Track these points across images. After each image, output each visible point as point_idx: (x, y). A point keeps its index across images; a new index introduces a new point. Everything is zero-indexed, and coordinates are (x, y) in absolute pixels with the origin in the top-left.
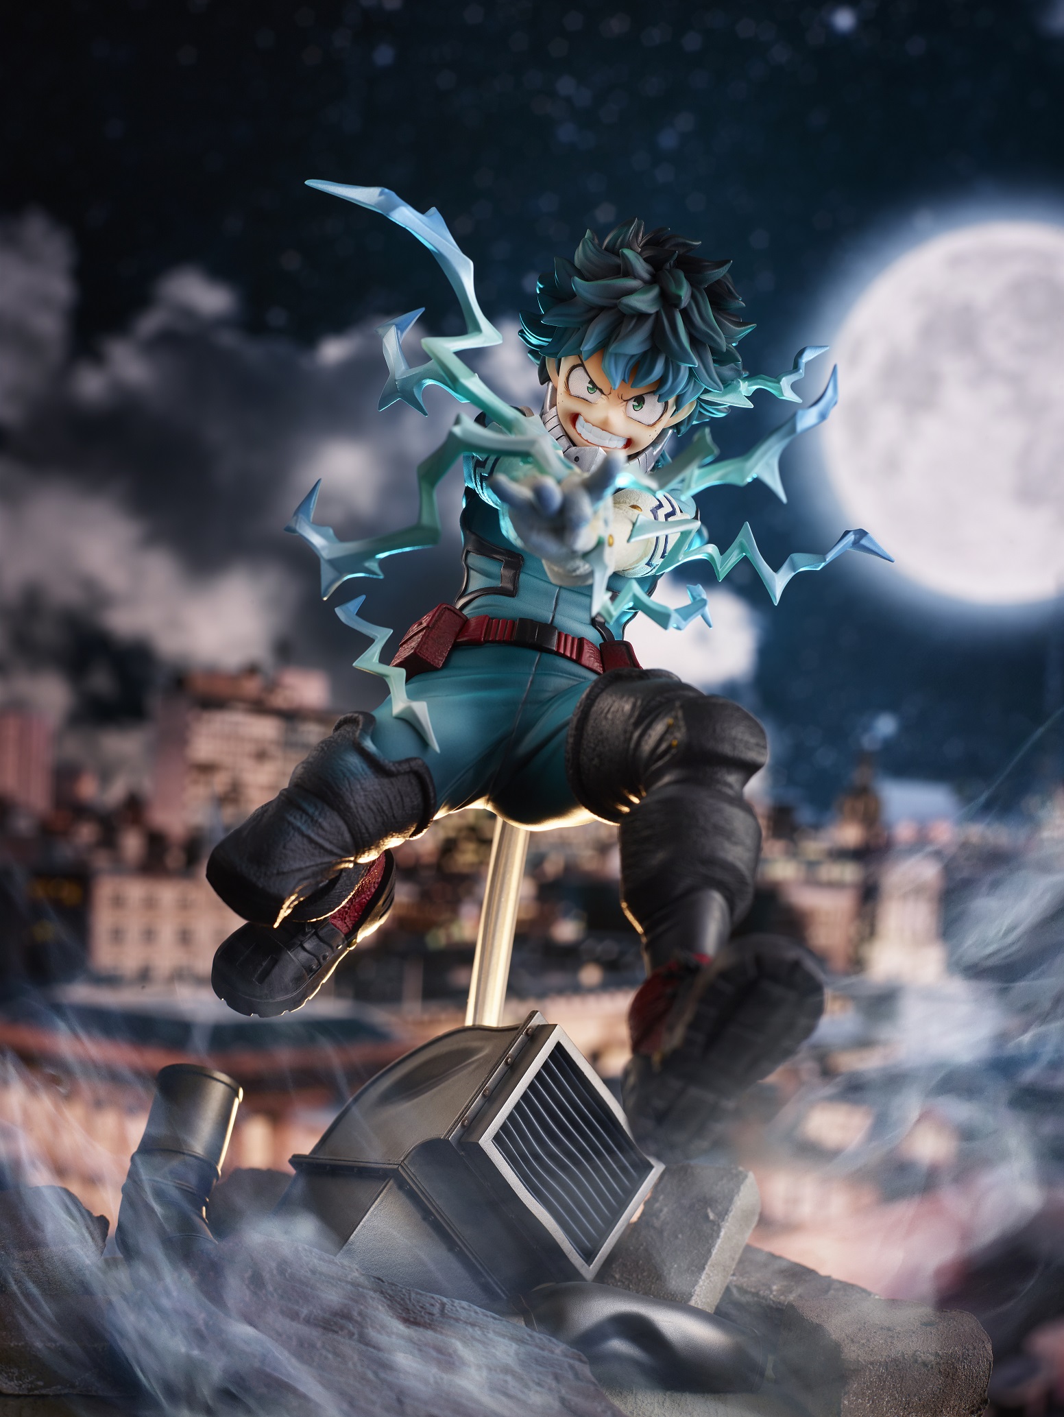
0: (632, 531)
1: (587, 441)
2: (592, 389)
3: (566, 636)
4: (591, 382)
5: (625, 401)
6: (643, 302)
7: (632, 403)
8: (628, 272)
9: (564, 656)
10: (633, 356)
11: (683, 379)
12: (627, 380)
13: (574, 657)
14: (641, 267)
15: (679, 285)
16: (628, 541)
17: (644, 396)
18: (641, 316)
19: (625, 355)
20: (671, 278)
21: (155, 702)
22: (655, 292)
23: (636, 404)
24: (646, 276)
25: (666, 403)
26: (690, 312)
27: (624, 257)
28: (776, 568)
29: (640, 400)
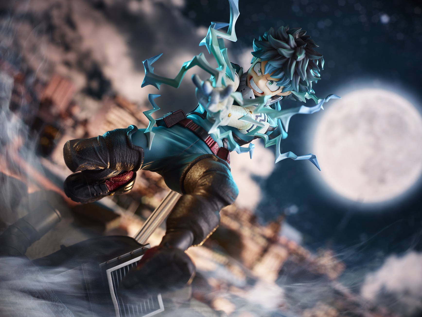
0: (242, 117)
1: (251, 86)
2: (260, 71)
3: (211, 139)
4: (261, 69)
5: (267, 80)
6: (286, 53)
7: (269, 81)
8: (288, 42)
9: (207, 144)
10: (275, 67)
11: (287, 82)
12: (270, 74)
13: (210, 146)
14: (293, 43)
15: (300, 54)
16: (239, 119)
17: (274, 81)
18: (283, 57)
19: (273, 66)
20: (299, 51)
21: (106, 98)
22: (292, 52)
23: (270, 82)
24: (293, 46)
25: (280, 87)
26: (299, 64)
27: (289, 37)
28: (282, 153)
29: (272, 82)
